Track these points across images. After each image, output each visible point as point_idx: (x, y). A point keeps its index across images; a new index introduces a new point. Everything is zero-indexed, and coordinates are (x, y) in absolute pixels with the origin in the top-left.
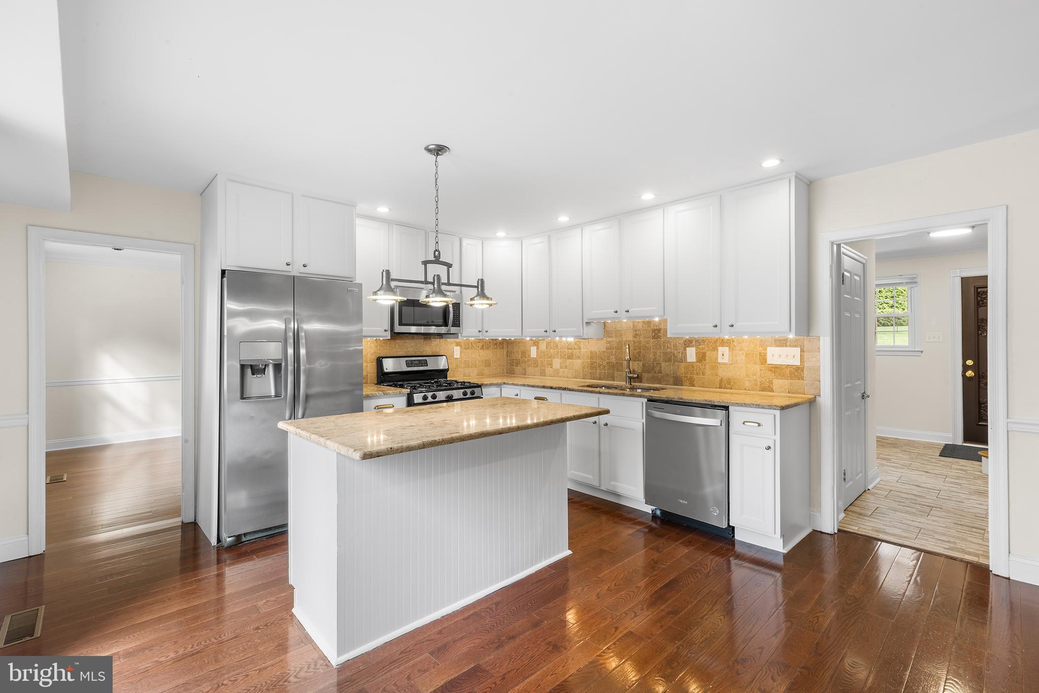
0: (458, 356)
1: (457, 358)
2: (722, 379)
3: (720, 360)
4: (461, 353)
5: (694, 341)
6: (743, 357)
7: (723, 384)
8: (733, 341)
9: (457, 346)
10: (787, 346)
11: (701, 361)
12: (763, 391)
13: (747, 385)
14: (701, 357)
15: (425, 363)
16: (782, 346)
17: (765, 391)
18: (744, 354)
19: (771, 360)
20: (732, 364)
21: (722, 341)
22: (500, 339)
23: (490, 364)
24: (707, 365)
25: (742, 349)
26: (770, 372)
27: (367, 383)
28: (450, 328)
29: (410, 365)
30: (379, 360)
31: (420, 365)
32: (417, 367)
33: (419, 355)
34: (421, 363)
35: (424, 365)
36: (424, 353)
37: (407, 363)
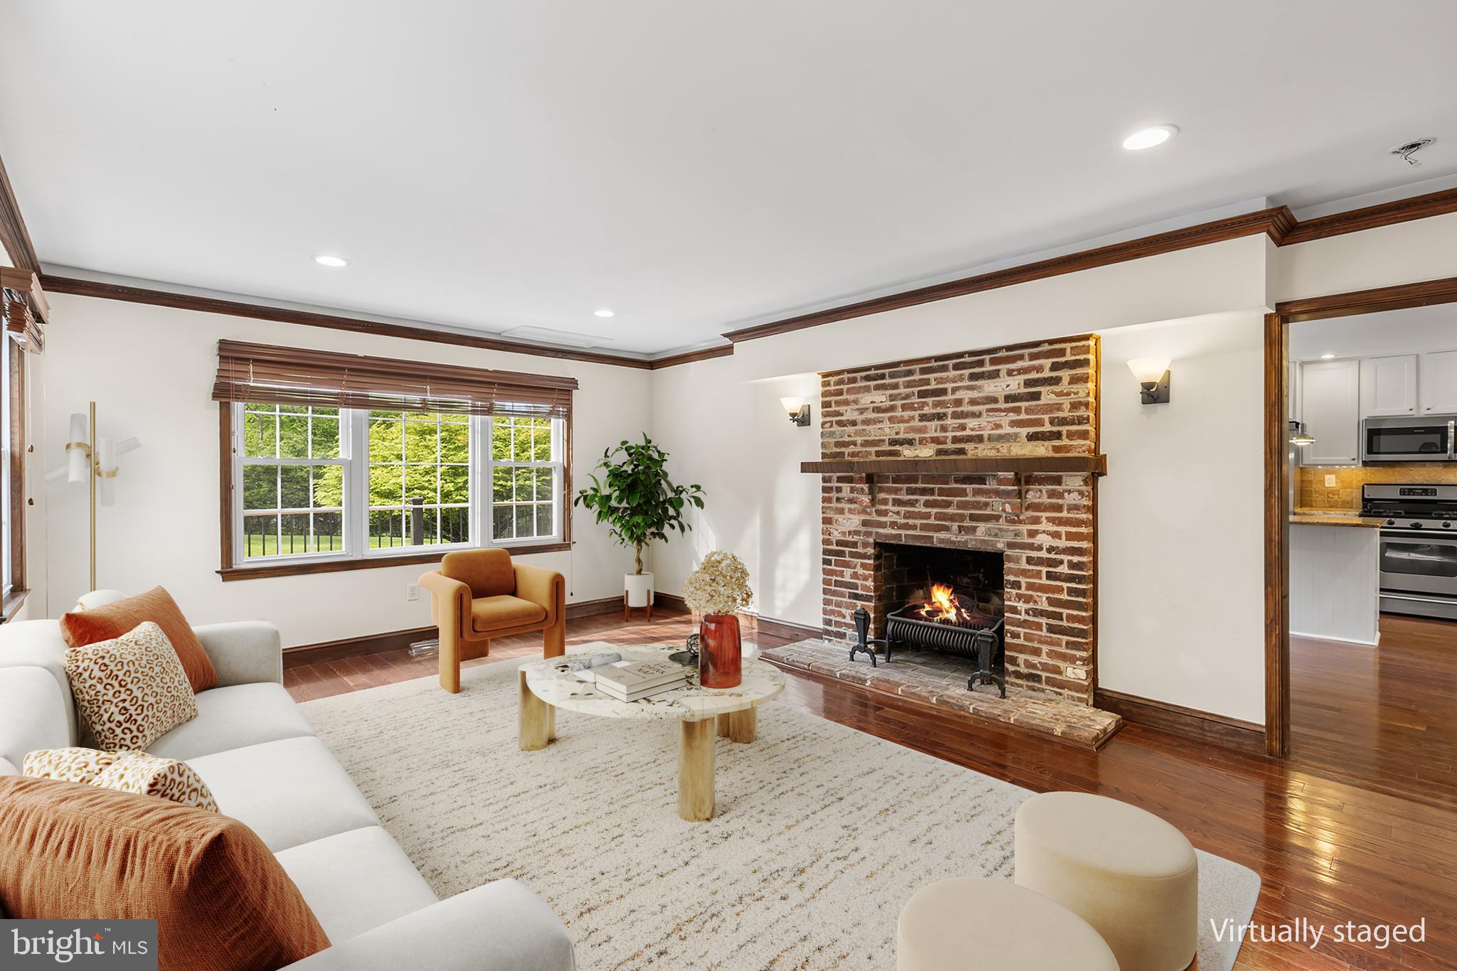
15: (1434, 492)
27: (1352, 508)
28: (1451, 455)
29: (1406, 494)
30: (1363, 487)
31: (1423, 494)
32: (1417, 495)
33: (1435, 483)
34: (1425, 492)
35: (1429, 494)
36: (1443, 482)
37: (1402, 491)
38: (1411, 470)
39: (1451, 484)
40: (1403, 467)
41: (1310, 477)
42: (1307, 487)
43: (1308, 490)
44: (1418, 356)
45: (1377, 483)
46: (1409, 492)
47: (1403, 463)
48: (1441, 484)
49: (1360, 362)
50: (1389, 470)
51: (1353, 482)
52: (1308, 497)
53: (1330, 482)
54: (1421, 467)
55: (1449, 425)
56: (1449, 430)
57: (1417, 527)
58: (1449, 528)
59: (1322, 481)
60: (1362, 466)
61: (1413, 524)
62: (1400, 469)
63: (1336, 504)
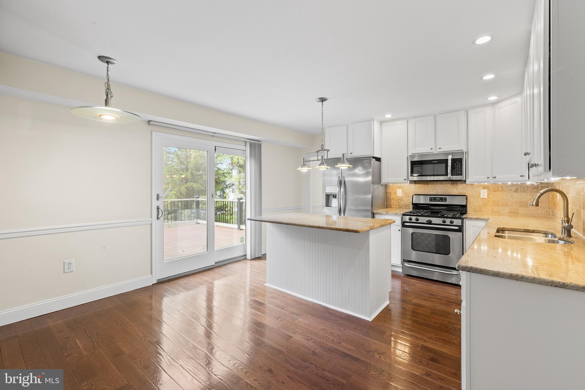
1: (485, 198)
4: (488, 194)
9: (483, 189)
15: (445, 200)
27: (408, 208)
28: (450, 177)
29: (433, 200)
30: (413, 196)
31: (441, 201)
32: (438, 201)
33: (447, 194)
34: (441, 199)
35: (443, 201)
36: (451, 194)
37: (431, 199)
38: (436, 186)
39: (455, 194)
40: (433, 184)
41: (390, 190)
42: (389, 197)
43: (389, 198)
44: (435, 116)
45: (419, 194)
46: (434, 200)
47: (432, 182)
48: (450, 194)
49: (408, 120)
50: (426, 186)
51: (409, 193)
52: (390, 202)
53: (399, 193)
54: (441, 184)
55: (449, 158)
56: (448, 161)
57: (430, 222)
58: (445, 224)
59: (396, 193)
60: (410, 183)
61: (427, 220)
62: (431, 185)
63: (402, 206)
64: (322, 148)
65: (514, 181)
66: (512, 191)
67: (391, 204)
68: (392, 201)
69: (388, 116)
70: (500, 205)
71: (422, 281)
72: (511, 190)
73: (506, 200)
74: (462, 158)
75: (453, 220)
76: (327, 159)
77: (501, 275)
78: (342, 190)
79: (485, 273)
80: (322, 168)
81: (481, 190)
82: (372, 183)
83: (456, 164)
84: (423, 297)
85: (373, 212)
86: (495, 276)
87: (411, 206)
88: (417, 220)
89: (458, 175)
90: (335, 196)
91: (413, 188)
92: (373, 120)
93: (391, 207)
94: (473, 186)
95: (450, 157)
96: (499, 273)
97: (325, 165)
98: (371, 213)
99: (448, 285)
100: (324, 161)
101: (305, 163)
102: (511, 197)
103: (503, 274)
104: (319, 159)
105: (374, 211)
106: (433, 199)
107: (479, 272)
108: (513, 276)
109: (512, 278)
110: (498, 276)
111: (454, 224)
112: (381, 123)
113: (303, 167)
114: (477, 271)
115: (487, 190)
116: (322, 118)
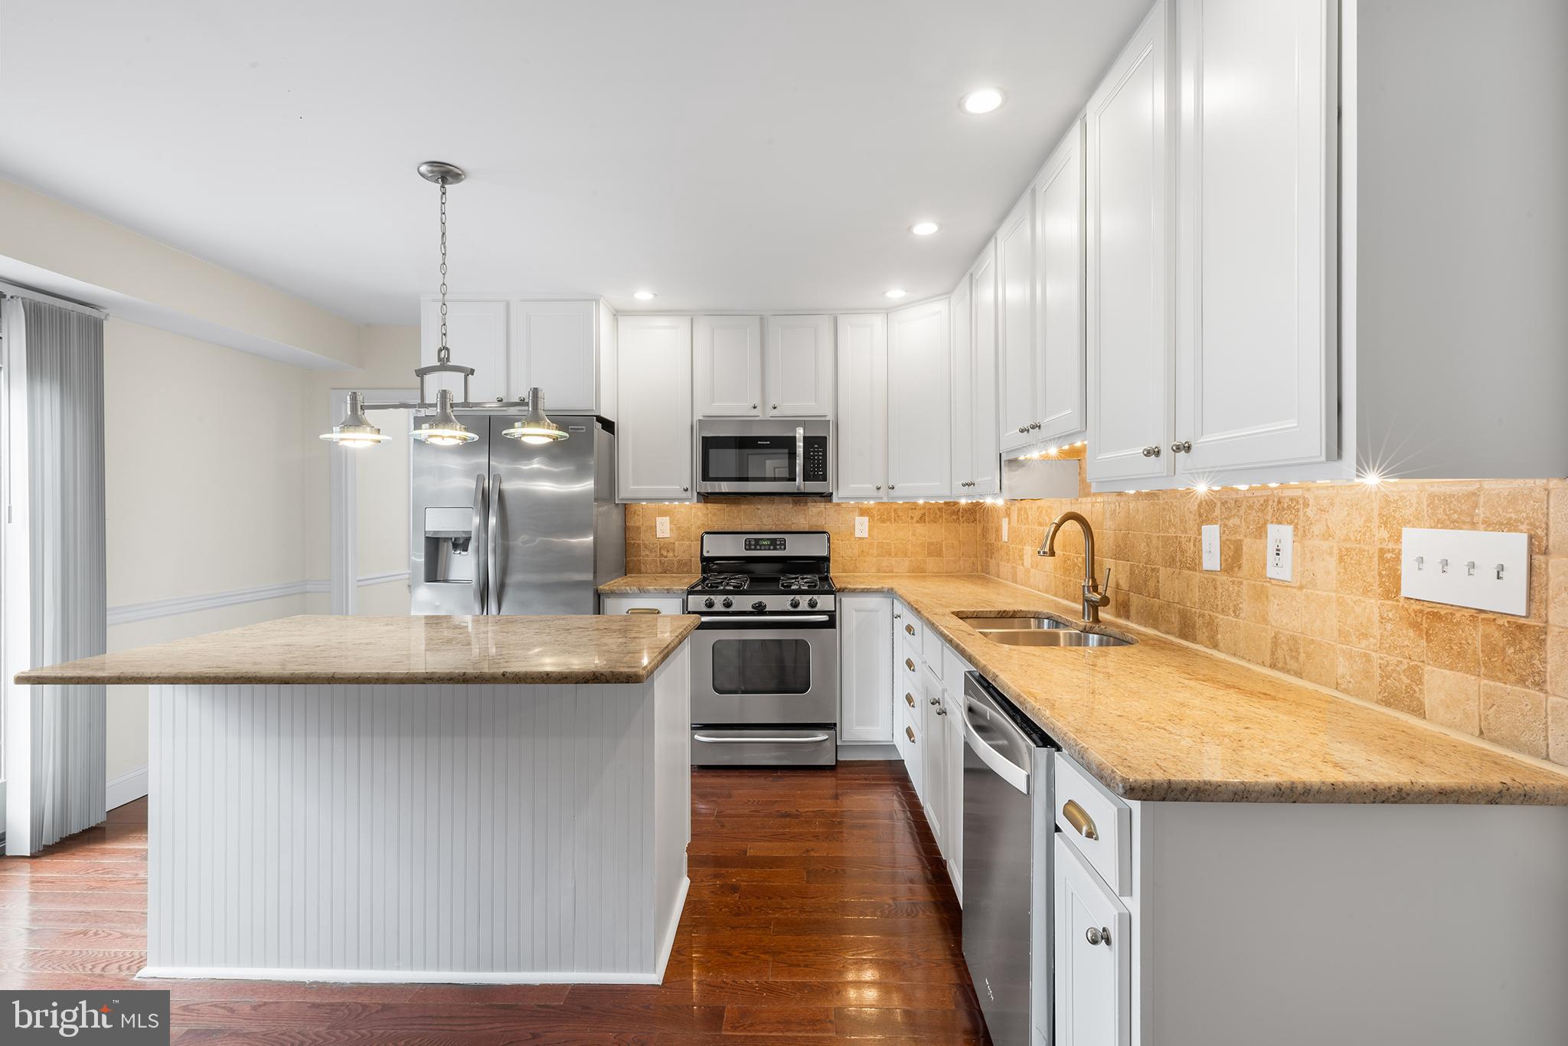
0: (865, 535)
1: (863, 538)
2: (1277, 633)
3: (1271, 572)
4: (871, 528)
5: (1219, 504)
6: (1332, 563)
7: (1280, 653)
8: (1306, 505)
9: (861, 515)
10: (1473, 526)
11: (1232, 568)
12: (1388, 704)
13: (1341, 670)
14: (1233, 558)
15: (783, 545)
16: (1455, 524)
17: (1396, 708)
18: (1336, 551)
19: (1416, 584)
20: (1301, 588)
21: (1279, 502)
22: (921, 502)
23: (941, 551)
24: (1245, 582)
25: (1328, 535)
26: (1411, 633)
27: (691, 572)
28: (800, 483)
29: (753, 547)
30: (702, 538)
31: (772, 547)
32: (765, 550)
33: (783, 530)
34: (774, 544)
35: (778, 547)
36: (794, 528)
37: (747, 543)
38: (759, 509)
39: (802, 530)
40: (750, 503)
41: (634, 522)
42: (633, 539)
43: (634, 543)
44: (762, 318)
45: (716, 531)
46: (756, 545)
47: (749, 497)
48: (791, 530)
49: (692, 319)
50: (734, 508)
51: (689, 528)
52: (636, 556)
53: (664, 528)
54: (770, 503)
55: (797, 436)
56: (798, 444)
57: (760, 609)
58: (799, 609)
59: (653, 528)
60: (699, 501)
61: (755, 604)
62: (746, 507)
63: (671, 567)
64: (440, 359)
65: (932, 497)
66: (915, 519)
67: (639, 561)
68: (643, 553)
69: (644, 296)
70: (893, 555)
71: (741, 777)
72: (912, 518)
73: (904, 542)
74: (826, 438)
75: (815, 597)
76: (466, 404)
77: (1254, 795)
78: (493, 521)
79: (1209, 795)
80: (443, 438)
81: (856, 518)
82: (596, 500)
83: (814, 452)
84: (767, 830)
85: (597, 591)
86: (1237, 801)
87: (697, 565)
88: (728, 605)
89: (816, 478)
90: (461, 544)
91: (699, 513)
92: (597, 301)
93: (639, 572)
94: (840, 508)
95: (800, 433)
96: (1247, 788)
97: (458, 427)
98: (594, 593)
99: (804, 772)
100: (449, 410)
101: (360, 412)
102: (914, 535)
103: (1256, 788)
104: (427, 401)
105: (601, 587)
106: (753, 543)
107: (1193, 796)
108: (1284, 793)
109: (1283, 799)
110: (1245, 799)
111: (818, 608)
112: (617, 314)
113: (352, 429)
114: (1186, 795)
115: (867, 518)
116: (443, 243)
